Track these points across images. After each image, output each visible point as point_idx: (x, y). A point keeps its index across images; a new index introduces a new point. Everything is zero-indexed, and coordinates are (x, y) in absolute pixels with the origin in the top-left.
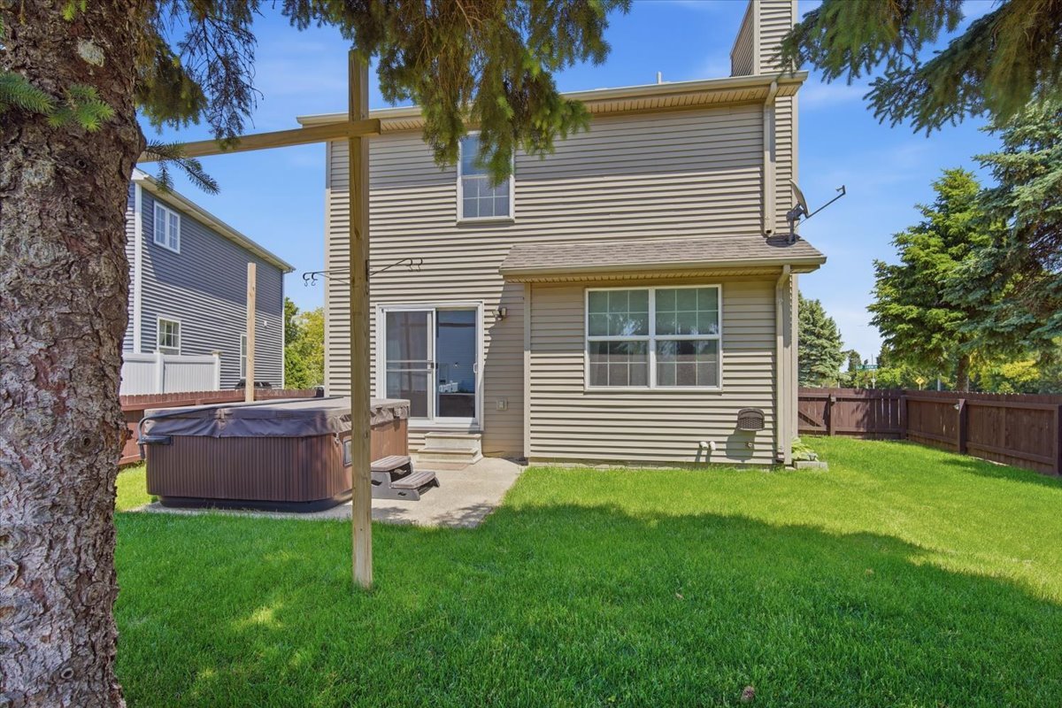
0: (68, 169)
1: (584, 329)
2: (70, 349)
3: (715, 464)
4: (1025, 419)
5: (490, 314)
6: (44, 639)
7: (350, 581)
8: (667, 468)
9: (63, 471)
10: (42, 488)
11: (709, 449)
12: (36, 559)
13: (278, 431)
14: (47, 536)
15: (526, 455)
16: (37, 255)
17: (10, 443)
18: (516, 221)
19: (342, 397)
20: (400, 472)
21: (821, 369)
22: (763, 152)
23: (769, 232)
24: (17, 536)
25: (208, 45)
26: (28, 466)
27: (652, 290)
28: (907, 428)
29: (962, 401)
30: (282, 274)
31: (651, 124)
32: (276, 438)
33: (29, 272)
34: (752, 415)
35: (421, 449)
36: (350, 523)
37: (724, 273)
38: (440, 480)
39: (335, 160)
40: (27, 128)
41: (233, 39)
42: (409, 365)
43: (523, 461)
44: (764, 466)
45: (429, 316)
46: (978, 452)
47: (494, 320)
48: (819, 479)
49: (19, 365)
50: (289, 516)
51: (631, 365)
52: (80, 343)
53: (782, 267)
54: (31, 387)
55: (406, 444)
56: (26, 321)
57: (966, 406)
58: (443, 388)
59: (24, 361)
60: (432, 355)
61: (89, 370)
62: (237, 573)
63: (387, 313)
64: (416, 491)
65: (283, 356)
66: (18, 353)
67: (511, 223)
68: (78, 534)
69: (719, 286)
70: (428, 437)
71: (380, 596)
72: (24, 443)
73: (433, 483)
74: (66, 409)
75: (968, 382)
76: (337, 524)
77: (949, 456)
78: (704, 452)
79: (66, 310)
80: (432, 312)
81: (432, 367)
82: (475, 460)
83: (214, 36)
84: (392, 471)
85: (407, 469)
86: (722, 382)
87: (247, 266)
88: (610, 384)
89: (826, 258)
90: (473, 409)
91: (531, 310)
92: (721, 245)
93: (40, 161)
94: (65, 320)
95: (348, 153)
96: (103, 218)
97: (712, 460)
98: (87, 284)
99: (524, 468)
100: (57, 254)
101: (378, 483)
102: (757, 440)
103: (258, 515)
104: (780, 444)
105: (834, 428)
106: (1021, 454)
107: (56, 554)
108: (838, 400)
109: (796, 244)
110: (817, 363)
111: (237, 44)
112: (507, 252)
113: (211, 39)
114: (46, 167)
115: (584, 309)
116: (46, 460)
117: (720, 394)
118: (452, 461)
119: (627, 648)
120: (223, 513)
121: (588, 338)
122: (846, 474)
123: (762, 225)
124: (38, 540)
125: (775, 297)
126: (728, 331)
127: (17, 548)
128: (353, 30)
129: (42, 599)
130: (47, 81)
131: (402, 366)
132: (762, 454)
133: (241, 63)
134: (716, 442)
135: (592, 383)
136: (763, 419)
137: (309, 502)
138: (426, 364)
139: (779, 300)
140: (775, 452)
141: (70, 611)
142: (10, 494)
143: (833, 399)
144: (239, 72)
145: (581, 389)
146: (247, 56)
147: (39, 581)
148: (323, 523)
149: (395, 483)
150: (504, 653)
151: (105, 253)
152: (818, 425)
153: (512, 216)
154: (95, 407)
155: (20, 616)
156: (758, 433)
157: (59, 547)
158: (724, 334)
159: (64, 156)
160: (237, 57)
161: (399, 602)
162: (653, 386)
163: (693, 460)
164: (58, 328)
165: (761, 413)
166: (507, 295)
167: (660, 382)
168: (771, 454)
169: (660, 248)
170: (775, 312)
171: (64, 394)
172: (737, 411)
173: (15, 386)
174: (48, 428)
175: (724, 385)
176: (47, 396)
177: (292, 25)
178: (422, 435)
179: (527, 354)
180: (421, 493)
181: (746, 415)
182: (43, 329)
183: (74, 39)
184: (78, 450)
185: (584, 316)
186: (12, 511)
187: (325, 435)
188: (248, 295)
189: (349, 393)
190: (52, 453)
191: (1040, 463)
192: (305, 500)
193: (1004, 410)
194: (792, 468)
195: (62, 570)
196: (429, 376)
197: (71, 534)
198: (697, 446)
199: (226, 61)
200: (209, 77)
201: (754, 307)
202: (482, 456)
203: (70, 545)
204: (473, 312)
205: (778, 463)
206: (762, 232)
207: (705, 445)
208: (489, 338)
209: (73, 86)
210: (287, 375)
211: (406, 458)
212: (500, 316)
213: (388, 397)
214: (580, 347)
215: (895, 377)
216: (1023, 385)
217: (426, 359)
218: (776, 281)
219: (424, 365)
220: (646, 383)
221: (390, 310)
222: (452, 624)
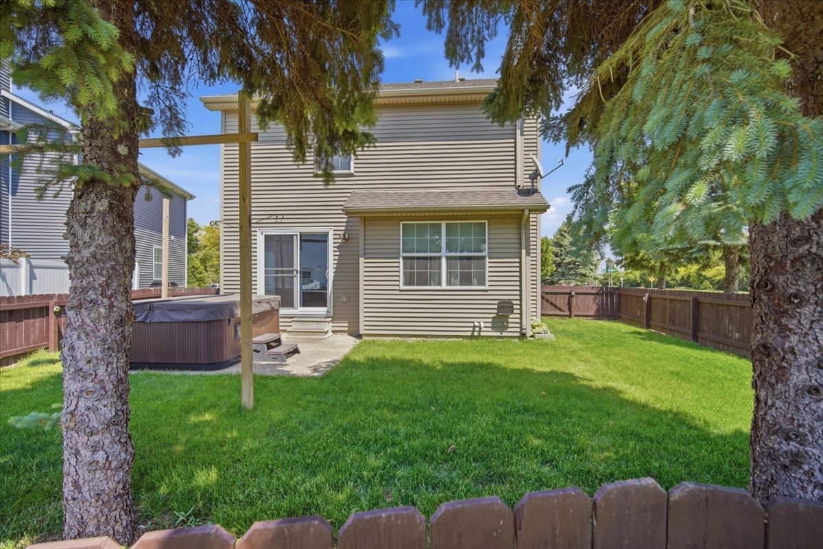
0: (114, 202)
1: (399, 249)
2: (115, 280)
3: (483, 337)
4: (678, 306)
5: (337, 237)
6: (105, 406)
7: (240, 405)
8: (454, 339)
9: (112, 333)
10: (104, 341)
11: (480, 327)
12: (101, 371)
13: (191, 317)
14: (106, 361)
15: (361, 333)
16: (102, 241)
17: (92, 321)
18: (355, 174)
19: (233, 294)
20: (274, 344)
21: (583, 271)
22: (516, 130)
23: (519, 186)
24: (95, 361)
25: (160, 101)
26: (99, 331)
27: (443, 224)
28: (620, 313)
29: (647, 295)
30: (185, 201)
31: (444, 113)
32: (189, 322)
33: (99, 248)
34: (507, 305)
35: (289, 329)
36: (239, 375)
37: (489, 213)
38: (301, 350)
39: (227, 128)
40: (96, 185)
41: (174, 96)
42: (282, 272)
43: (359, 336)
44: (514, 337)
45: (295, 237)
46: (656, 327)
47: (340, 241)
48: (545, 345)
49: (95, 288)
50: (198, 373)
51: (430, 272)
52: (118, 277)
53: (523, 211)
54: (100, 297)
55: (278, 326)
56: (98, 269)
57: (650, 298)
58: (304, 287)
59: (97, 286)
60: (297, 265)
61: (122, 289)
62: (167, 404)
63: (265, 236)
64: (284, 356)
65: (186, 262)
66: (94, 283)
67: (352, 175)
68: (117, 362)
69: (486, 222)
70: (294, 321)
71: (258, 413)
72: (97, 321)
73: (296, 351)
74: (113, 306)
75: (665, 282)
76: (230, 376)
77: (633, 329)
78: (477, 329)
79: (113, 263)
80: (297, 235)
81: (297, 273)
82: (326, 336)
83: (164, 96)
84: (268, 344)
85: (278, 341)
86: (487, 283)
87: (162, 202)
88: (417, 285)
89: (549, 206)
90: (326, 301)
91: (364, 236)
92: (488, 194)
93: (103, 200)
94: (113, 268)
95: (237, 124)
96: (127, 221)
97: (482, 334)
98: (121, 252)
99: (360, 341)
100: (111, 240)
101: (258, 352)
102: (510, 320)
103: (177, 373)
104: (524, 323)
105: (574, 312)
106: (677, 328)
107: (109, 369)
108: (576, 294)
109: (535, 195)
110: (581, 267)
111: (177, 99)
112: (349, 195)
113: (162, 97)
114: (105, 202)
115: (399, 235)
116: (106, 328)
117: (486, 291)
118: (311, 337)
119: (396, 433)
120: (152, 372)
121: (402, 254)
122: (564, 341)
123: (515, 182)
124: (103, 363)
125: (520, 229)
126: (492, 250)
127: (94, 366)
128: (242, 79)
129: (104, 388)
130: (104, 164)
131: (277, 272)
132: (513, 330)
133: (180, 107)
134: (484, 322)
135: (405, 284)
136: (513, 307)
137: (212, 364)
138: (293, 271)
139: (523, 231)
140: (521, 328)
141: (115, 395)
142: (92, 343)
143: (573, 293)
144: (178, 113)
145: (397, 288)
146: (183, 105)
147: (102, 381)
148: (221, 376)
149: (270, 351)
150: (327, 436)
151: (128, 237)
152: (563, 311)
153: (352, 171)
154: (124, 305)
155: (95, 395)
156: (510, 316)
157: (110, 366)
158: (489, 253)
159: (111, 196)
160: (176, 106)
161: (269, 416)
162: (444, 286)
163: (470, 334)
164: (111, 272)
165: (512, 304)
166: (349, 224)
167: (449, 283)
168: (518, 330)
169: (450, 195)
170: (520, 239)
171: (113, 300)
172: (497, 302)
173: (94, 296)
174: (107, 314)
175: (490, 286)
176: (106, 301)
177: (205, 84)
178: (290, 320)
179: (362, 260)
180: (287, 358)
181: (503, 305)
182: (105, 272)
183: (116, 145)
184: (118, 324)
185: (399, 240)
186: (92, 350)
187: (222, 320)
188: (164, 222)
189: (239, 291)
190: (108, 325)
191: (685, 334)
192: (209, 362)
193: (668, 301)
194: (532, 339)
195: (112, 376)
196: (295, 279)
197: (115, 361)
198: (472, 325)
199: (170, 108)
200: (161, 117)
201: (507, 235)
202: (332, 333)
203: (114, 366)
204: (326, 235)
205: (523, 335)
206: (515, 186)
207: (476, 324)
208: (338, 253)
209: (116, 166)
210: (189, 276)
211: (277, 335)
212: (344, 238)
213: (266, 294)
214: (397, 256)
215: (636, 277)
216: (718, 283)
217: (293, 267)
218: (521, 219)
219: (292, 272)
220: (440, 284)
221: (267, 234)
222: (300, 425)
